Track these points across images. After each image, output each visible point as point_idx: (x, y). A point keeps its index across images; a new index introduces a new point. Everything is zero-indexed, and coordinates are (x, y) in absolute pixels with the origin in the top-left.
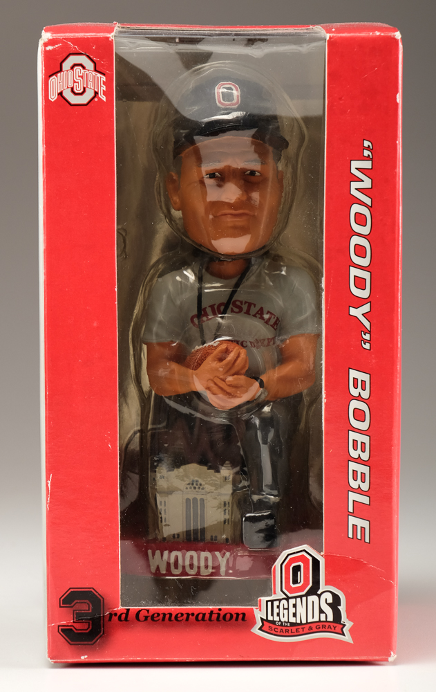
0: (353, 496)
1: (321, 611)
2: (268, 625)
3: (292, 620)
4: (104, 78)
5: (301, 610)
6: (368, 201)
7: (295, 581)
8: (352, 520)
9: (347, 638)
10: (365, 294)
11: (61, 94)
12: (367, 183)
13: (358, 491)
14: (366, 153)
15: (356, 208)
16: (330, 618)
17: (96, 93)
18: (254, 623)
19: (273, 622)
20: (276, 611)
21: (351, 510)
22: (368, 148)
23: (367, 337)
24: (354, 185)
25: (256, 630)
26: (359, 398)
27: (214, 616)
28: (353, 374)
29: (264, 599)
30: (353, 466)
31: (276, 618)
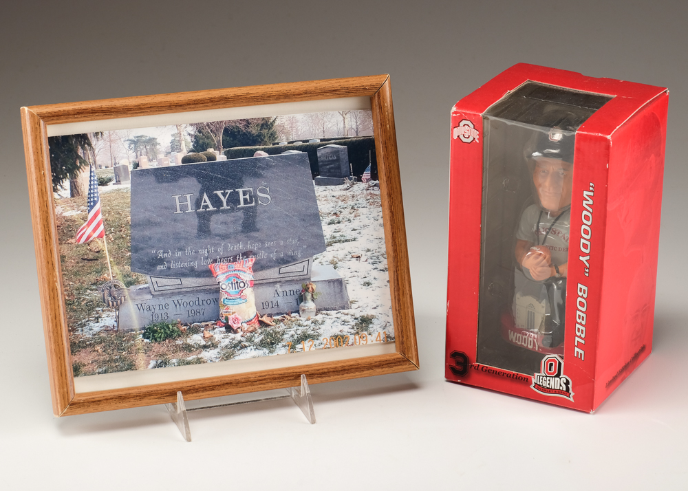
0: (577, 339)
1: (561, 385)
2: (537, 385)
3: (548, 386)
4: (478, 133)
5: (552, 383)
6: (591, 210)
7: (550, 370)
8: (577, 349)
9: (571, 399)
10: (587, 251)
11: (458, 136)
12: (591, 202)
13: (580, 337)
14: (591, 188)
15: (585, 213)
16: (565, 389)
17: (474, 139)
18: (531, 384)
19: (540, 385)
20: (541, 381)
21: (576, 344)
22: (592, 186)
23: (587, 270)
24: (585, 202)
25: (532, 387)
26: (582, 297)
27: (515, 377)
28: (580, 286)
29: (536, 374)
30: (578, 326)
31: (541, 384)
